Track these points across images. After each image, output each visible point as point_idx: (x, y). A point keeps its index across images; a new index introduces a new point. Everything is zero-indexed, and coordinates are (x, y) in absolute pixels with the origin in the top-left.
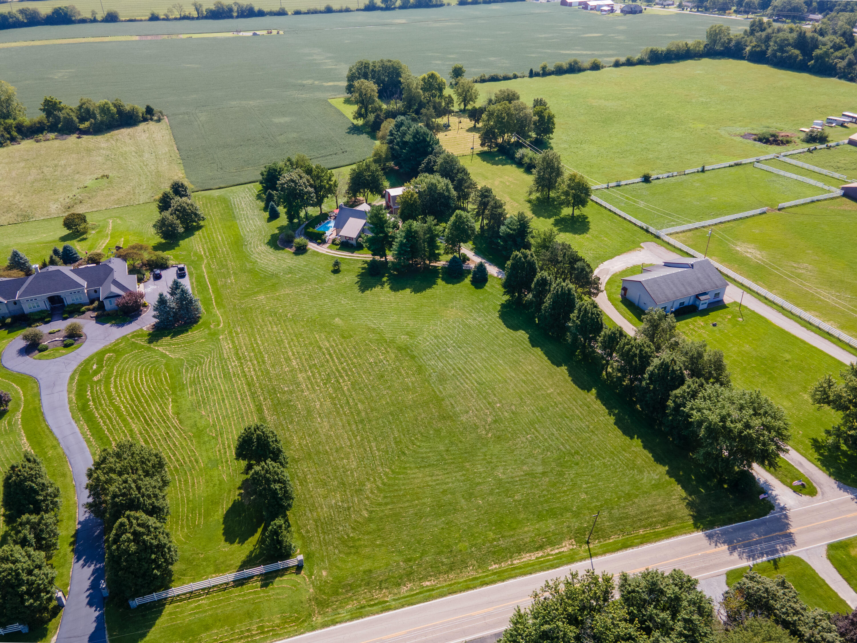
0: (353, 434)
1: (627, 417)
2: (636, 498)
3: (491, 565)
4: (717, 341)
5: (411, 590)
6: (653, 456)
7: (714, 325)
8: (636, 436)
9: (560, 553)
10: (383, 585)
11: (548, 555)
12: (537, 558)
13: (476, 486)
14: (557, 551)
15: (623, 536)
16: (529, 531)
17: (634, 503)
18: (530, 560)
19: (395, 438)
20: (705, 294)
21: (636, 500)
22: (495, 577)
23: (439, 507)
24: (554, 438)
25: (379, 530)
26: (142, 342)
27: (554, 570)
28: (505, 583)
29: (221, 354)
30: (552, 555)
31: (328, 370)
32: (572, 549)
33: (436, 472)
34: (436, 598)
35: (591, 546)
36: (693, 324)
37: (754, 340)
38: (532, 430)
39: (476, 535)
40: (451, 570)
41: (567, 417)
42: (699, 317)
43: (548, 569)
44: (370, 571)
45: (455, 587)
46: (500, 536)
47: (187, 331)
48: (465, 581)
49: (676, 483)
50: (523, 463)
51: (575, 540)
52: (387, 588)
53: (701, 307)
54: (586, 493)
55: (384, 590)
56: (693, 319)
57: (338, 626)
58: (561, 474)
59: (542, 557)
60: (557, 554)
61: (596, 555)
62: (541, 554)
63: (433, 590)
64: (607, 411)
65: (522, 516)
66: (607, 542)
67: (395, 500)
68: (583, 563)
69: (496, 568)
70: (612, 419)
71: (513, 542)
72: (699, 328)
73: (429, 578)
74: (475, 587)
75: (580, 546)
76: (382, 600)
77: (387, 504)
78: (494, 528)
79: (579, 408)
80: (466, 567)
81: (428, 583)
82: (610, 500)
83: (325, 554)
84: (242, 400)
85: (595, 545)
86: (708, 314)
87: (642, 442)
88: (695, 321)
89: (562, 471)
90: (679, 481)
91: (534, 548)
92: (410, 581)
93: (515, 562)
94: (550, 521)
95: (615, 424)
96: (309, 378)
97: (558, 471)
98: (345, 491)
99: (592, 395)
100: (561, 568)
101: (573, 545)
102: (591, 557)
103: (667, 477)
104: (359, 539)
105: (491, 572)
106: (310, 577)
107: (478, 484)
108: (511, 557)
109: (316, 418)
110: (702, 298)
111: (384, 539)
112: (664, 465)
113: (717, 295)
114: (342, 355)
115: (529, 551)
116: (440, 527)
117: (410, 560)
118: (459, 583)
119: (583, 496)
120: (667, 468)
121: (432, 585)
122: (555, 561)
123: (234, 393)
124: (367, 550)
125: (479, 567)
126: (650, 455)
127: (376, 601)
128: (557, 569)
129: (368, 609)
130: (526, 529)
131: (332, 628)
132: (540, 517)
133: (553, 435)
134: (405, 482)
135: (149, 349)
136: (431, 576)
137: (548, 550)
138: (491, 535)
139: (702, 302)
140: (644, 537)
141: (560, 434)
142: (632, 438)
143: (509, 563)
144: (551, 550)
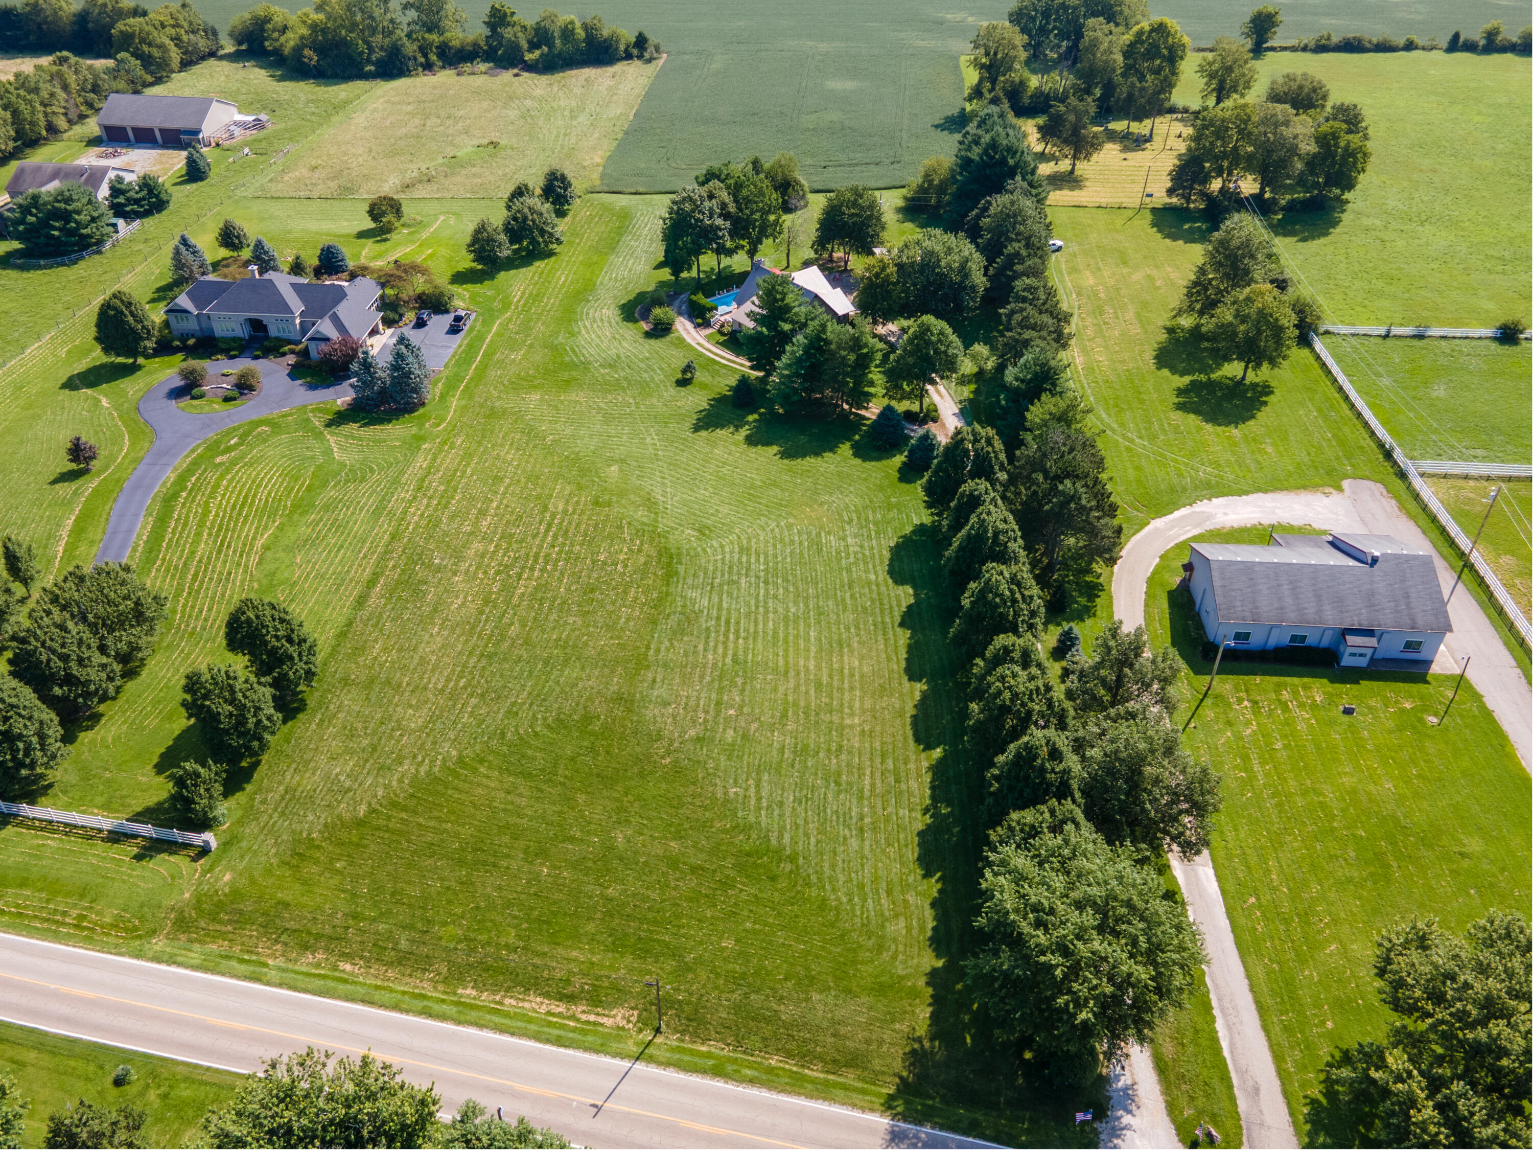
0: (462, 671)
1: (956, 830)
2: (821, 992)
3: (465, 988)
4: (1318, 748)
5: (318, 965)
6: (934, 929)
7: (1348, 711)
8: (938, 875)
9: (595, 1024)
10: (284, 938)
11: (573, 1017)
12: (549, 1013)
13: (563, 841)
14: (592, 1018)
15: (734, 1051)
16: (575, 960)
17: (808, 1000)
18: (535, 1011)
19: (514, 704)
20: (1369, 633)
21: (816, 997)
22: (452, 1010)
23: (475, 850)
24: (776, 813)
25: (358, 845)
26: (317, 423)
27: (554, 1048)
28: (460, 1028)
29: (402, 472)
30: (578, 1020)
31: (523, 551)
32: (623, 1028)
33: (522, 790)
34: (339, 998)
35: (659, 1040)
36: (1295, 693)
37: (1419, 776)
38: (751, 782)
39: (489, 924)
40: (400, 964)
41: (838, 784)
42: (1325, 681)
43: (548, 1041)
44: (287, 905)
45: (377, 996)
46: (522, 944)
47: (389, 421)
48: (404, 993)
49: (930, 1000)
50: (678, 836)
51: (639, 1016)
52: (285, 944)
53: (1346, 661)
54: (737, 941)
55: (279, 947)
56: (1305, 680)
57: (173, 969)
58: (726, 884)
59: (559, 1015)
60: (588, 1022)
61: (651, 1060)
62: (561, 1008)
63: (345, 981)
64: (928, 802)
65: (591, 927)
66: (694, 1047)
67: (420, 809)
68: (617, 1062)
69: (469, 996)
70: (921, 822)
71: (534, 965)
72: (1301, 705)
73: (357, 960)
74: (407, 1011)
75: (640, 1031)
76: (263, 959)
77: (404, 809)
78: (525, 925)
79: (878, 775)
80: (424, 970)
81: (348, 967)
82: (768, 973)
83: (255, 847)
84: (365, 557)
85: (668, 1040)
86: (1357, 682)
87: (940, 891)
88: (1305, 687)
89: (734, 879)
90: (937, 1001)
91: (559, 993)
92: (327, 949)
93: (508, 1001)
94: (629, 959)
95: (921, 834)
96: (483, 556)
97: (728, 877)
98: (367, 761)
99: (928, 758)
100: (570, 1052)
101: (629, 1021)
102: (637, 1059)
103: (922, 982)
104: (318, 847)
105: (455, 999)
106: (203, 874)
107: (572, 839)
108: (508, 990)
109: (434, 624)
110: (1351, 640)
111: (351, 864)
112: (938, 956)
113: (1411, 646)
114: (566, 532)
115: (547, 995)
116: (446, 884)
117: (355, 916)
118: (392, 991)
119: (728, 943)
120: (940, 963)
121: (352, 974)
122: (571, 1035)
123: (364, 542)
124: (315, 869)
125: (445, 981)
126: (931, 924)
127: (254, 958)
128: (562, 1050)
129: (234, 963)
130: (574, 954)
131: (163, 967)
132: (618, 945)
133: (781, 804)
134: (461, 785)
135: (319, 436)
136: (361, 958)
137: (578, 1009)
138: (511, 938)
139: (1349, 650)
140: (770, 1070)
141: (794, 809)
142: (927, 875)
143: (498, 998)
144: (584, 1012)
